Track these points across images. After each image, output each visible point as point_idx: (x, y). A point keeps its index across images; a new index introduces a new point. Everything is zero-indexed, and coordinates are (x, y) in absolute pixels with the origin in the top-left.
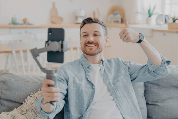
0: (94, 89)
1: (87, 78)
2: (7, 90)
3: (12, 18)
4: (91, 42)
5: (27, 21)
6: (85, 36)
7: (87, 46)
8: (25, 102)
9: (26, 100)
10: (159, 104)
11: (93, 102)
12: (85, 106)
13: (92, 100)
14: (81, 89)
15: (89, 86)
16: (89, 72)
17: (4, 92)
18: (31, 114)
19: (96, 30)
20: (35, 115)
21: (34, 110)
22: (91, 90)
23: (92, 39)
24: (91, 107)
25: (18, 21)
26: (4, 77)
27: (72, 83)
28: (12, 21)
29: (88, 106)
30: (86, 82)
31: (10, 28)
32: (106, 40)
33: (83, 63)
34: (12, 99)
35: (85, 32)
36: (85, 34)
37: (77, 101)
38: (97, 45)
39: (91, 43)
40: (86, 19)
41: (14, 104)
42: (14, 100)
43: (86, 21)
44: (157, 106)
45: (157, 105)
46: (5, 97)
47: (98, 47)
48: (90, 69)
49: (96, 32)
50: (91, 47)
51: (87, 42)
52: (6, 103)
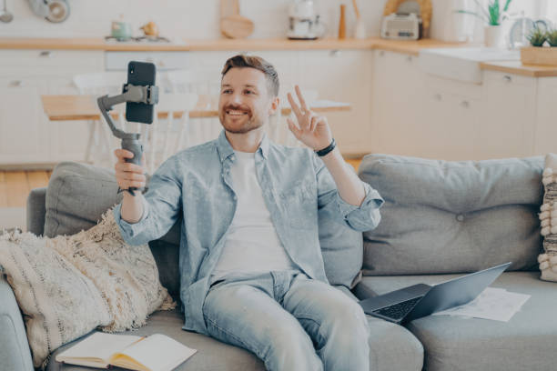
0: (235, 202)
1: (223, 179)
2: (69, 195)
3: (114, 23)
4: (235, 106)
5: (155, 30)
6: (227, 91)
7: (228, 113)
8: (101, 219)
9: (103, 216)
10: (390, 241)
11: (231, 227)
12: (215, 233)
13: (230, 222)
14: (206, 200)
15: (226, 194)
16: (229, 167)
17: (62, 198)
18: (111, 243)
19: (250, 83)
20: (119, 244)
21: (117, 234)
22: (229, 203)
23: (237, 99)
24: (228, 236)
25: (127, 32)
26: (65, 171)
27: (191, 188)
28: (113, 30)
29: (221, 234)
30: (221, 186)
31: (108, 51)
32: (273, 104)
33: (221, 149)
34: (78, 211)
35: (228, 85)
36: (227, 88)
37: (200, 223)
38: (248, 112)
39: (237, 108)
40: (233, 59)
41: (80, 224)
42: (82, 215)
43: (232, 62)
44: (386, 245)
45: (387, 243)
46: (65, 209)
47: (251, 116)
48: (231, 161)
49: (248, 86)
50: (235, 117)
51: (228, 105)
52: (66, 219)
